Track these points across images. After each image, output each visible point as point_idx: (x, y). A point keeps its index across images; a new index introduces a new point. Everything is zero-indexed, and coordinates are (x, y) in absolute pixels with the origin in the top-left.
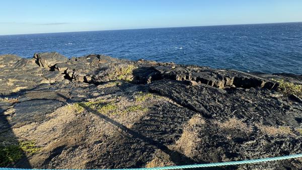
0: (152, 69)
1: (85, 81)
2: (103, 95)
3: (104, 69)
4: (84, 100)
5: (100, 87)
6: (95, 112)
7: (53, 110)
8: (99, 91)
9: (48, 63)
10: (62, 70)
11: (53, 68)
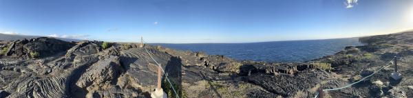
0: (251, 66)
1: (213, 69)
2: (220, 80)
3: (224, 64)
4: (211, 80)
5: (220, 74)
6: (215, 90)
7: (197, 81)
8: (219, 77)
9: (201, 56)
10: (205, 60)
11: (201, 59)
